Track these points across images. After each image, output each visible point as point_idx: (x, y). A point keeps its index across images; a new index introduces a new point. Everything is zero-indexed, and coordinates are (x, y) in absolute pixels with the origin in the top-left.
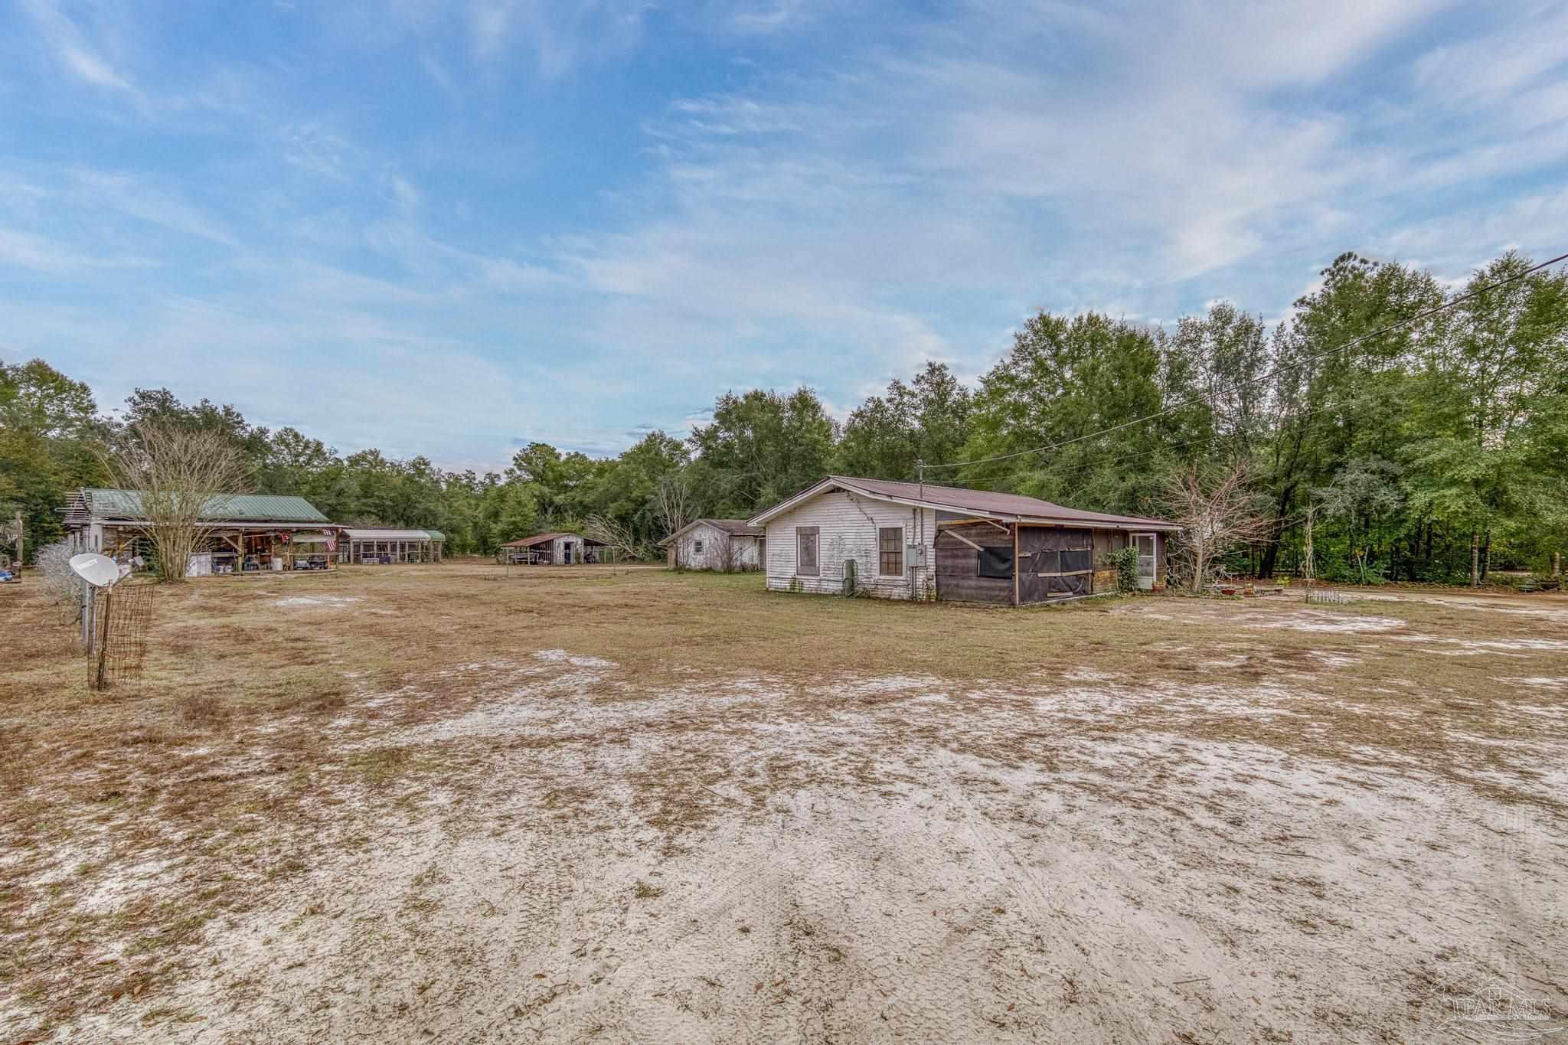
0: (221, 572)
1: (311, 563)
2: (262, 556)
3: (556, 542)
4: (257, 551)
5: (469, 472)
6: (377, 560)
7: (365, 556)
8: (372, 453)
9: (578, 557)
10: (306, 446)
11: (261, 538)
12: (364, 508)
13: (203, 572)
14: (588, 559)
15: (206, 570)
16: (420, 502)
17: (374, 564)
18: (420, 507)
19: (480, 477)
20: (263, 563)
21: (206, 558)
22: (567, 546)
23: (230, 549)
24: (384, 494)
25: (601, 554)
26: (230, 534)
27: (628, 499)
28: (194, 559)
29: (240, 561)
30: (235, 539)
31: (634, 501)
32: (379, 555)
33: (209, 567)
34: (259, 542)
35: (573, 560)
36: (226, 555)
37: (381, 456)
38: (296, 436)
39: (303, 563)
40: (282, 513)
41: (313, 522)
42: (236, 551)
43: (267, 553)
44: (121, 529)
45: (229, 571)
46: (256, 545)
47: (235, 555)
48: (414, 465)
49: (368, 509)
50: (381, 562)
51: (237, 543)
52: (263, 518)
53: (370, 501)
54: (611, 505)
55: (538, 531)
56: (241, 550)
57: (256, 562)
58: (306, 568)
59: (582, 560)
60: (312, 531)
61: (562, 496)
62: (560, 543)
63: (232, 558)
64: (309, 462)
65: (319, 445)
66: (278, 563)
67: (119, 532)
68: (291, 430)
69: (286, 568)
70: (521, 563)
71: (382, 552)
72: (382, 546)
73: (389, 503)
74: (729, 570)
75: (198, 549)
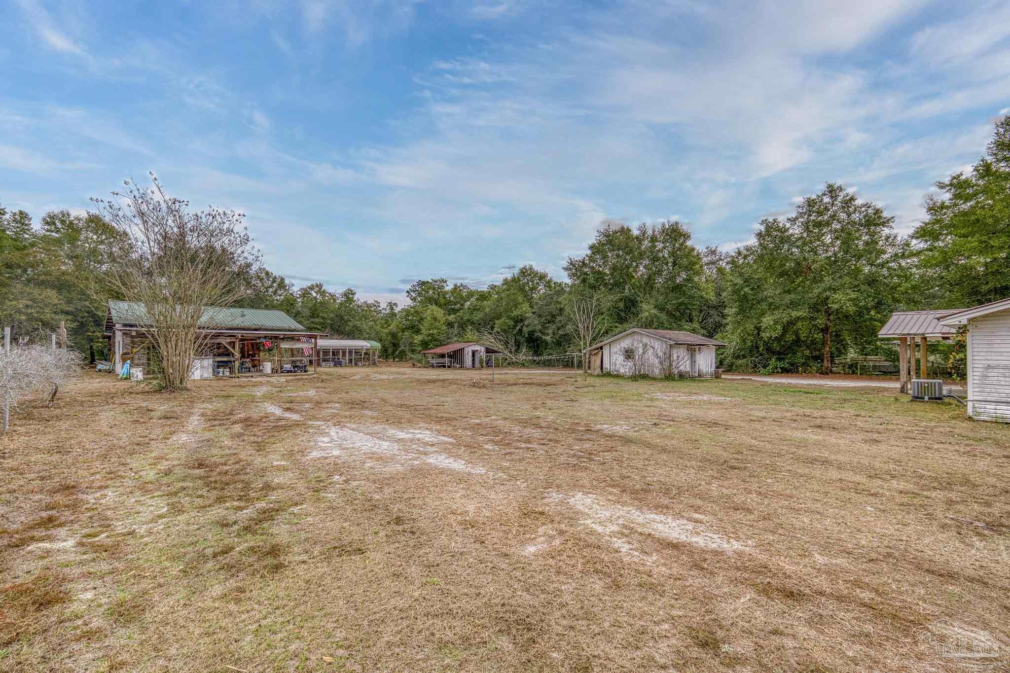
0: (221, 374)
1: (294, 367)
2: (253, 360)
3: (466, 350)
4: (249, 355)
5: (376, 302)
6: (332, 364)
7: (324, 360)
8: (317, 286)
9: (481, 363)
10: (274, 282)
11: (252, 345)
12: (312, 325)
13: (205, 375)
14: (489, 365)
15: (208, 374)
16: (350, 321)
17: (330, 367)
18: (351, 324)
19: (383, 305)
20: (254, 366)
21: (208, 362)
22: (474, 353)
23: (228, 354)
24: (326, 315)
25: (496, 359)
26: (229, 340)
27: (509, 317)
28: (197, 363)
29: (237, 364)
30: (233, 344)
31: (512, 319)
32: (333, 360)
33: (211, 370)
34: (250, 346)
35: (477, 364)
36: (225, 359)
37: (323, 288)
38: (267, 273)
39: (288, 367)
40: (268, 324)
41: (293, 331)
42: (233, 355)
43: (257, 358)
44: (134, 334)
45: (228, 374)
46: (248, 351)
47: (232, 359)
48: (345, 295)
49: (315, 326)
50: (335, 365)
51: (234, 347)
52: (254, 327)
53: (317, 320)
54: (497, 322)
55: (449, 341)
56: (238, 355)
57: (248, 365)
58: (291, 371)
59: (484, 364)
60: (292, 339)
61: (452, 316)
62: (468, 351)
63: (231, 362)
64: (275, 293)
65: (282, 279)
66: (268, 367)
67: (132, 337)
68: (264, 269)
69: (274, 371)
70: (440, 367)
71: (335, 357)
72: (335, 352)
73: (329, 321)
74: (669, 377)
75: (201, 353)
